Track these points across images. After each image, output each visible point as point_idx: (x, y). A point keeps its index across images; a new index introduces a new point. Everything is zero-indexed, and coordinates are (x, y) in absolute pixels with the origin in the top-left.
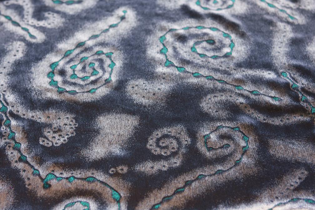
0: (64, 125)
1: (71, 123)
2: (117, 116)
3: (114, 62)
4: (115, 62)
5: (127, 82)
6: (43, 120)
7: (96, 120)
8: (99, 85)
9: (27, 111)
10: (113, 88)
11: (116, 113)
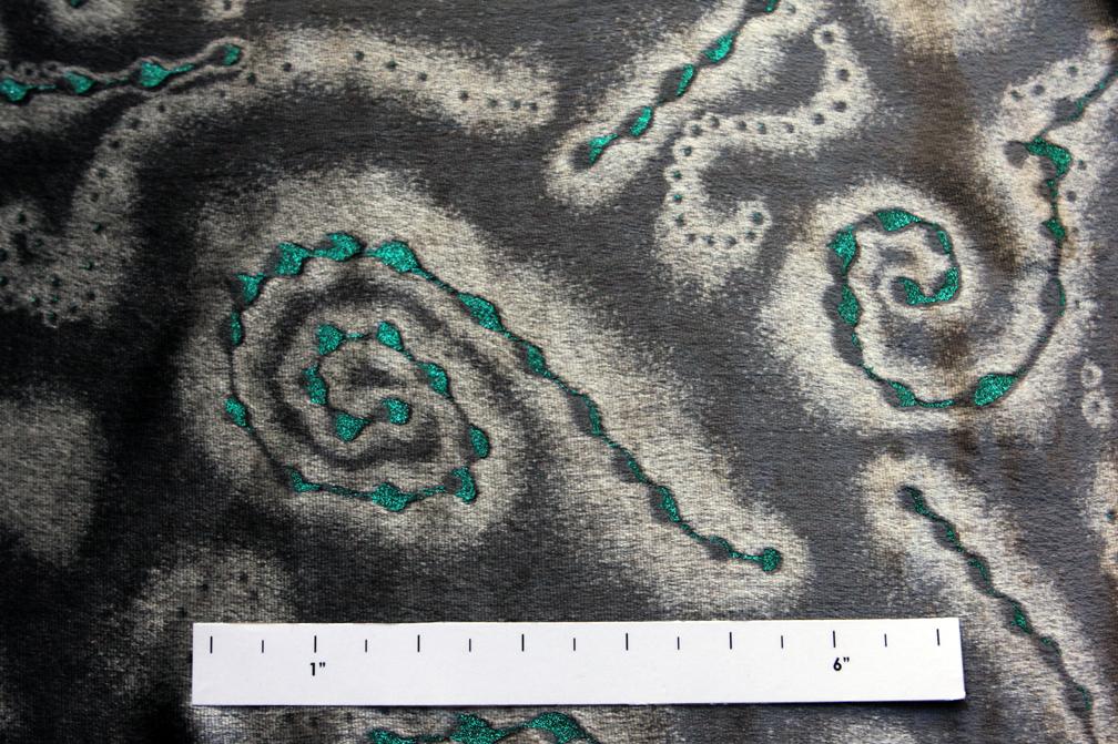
0: (55, 276)
1: (63, 305)
2: (83, 482)
3: (414, 506)
4: (410, 512)
5: (276, 555)
6: (86, 207)
7: (73, 401)
8: (273, 438)
9: (134, 158)
10: (247, 498)
11: (100, 484)
